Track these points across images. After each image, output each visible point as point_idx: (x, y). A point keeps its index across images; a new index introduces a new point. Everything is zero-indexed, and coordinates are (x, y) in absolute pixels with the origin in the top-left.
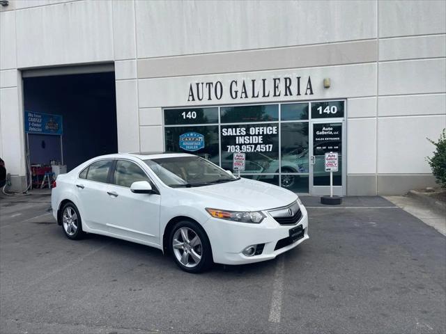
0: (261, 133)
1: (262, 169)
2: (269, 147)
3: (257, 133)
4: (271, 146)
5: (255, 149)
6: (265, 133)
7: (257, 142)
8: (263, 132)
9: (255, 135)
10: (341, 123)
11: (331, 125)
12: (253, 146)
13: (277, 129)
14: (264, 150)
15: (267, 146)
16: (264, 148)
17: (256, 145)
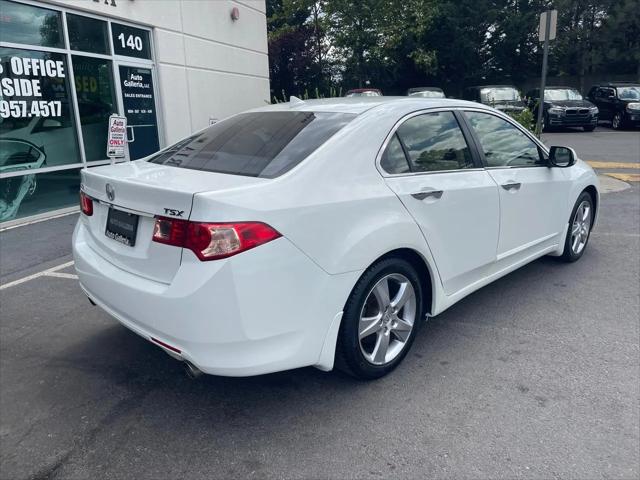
0: (35, 73)
1: (42, 158)
2: (56, 106)
3: (27, 73)
4: (59, 103)
5: (29, 108)
6: (43, 74)
7: (30, 94)
8: (39, 71)
9: (23, 76)
10: (150, 70)
11: (139, 71)
12: (24, 103)
13: (65, 66)
14: (47, 115)
15: (52, 104)
16: (47, 108)
17: (30, 100)
